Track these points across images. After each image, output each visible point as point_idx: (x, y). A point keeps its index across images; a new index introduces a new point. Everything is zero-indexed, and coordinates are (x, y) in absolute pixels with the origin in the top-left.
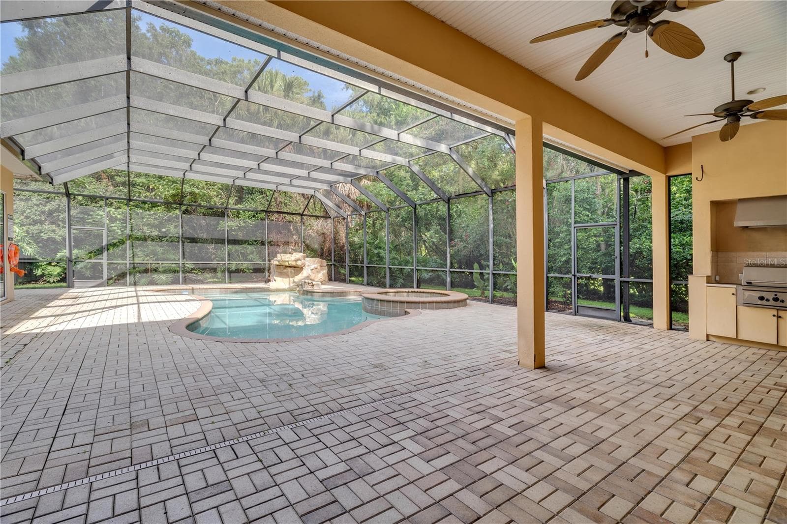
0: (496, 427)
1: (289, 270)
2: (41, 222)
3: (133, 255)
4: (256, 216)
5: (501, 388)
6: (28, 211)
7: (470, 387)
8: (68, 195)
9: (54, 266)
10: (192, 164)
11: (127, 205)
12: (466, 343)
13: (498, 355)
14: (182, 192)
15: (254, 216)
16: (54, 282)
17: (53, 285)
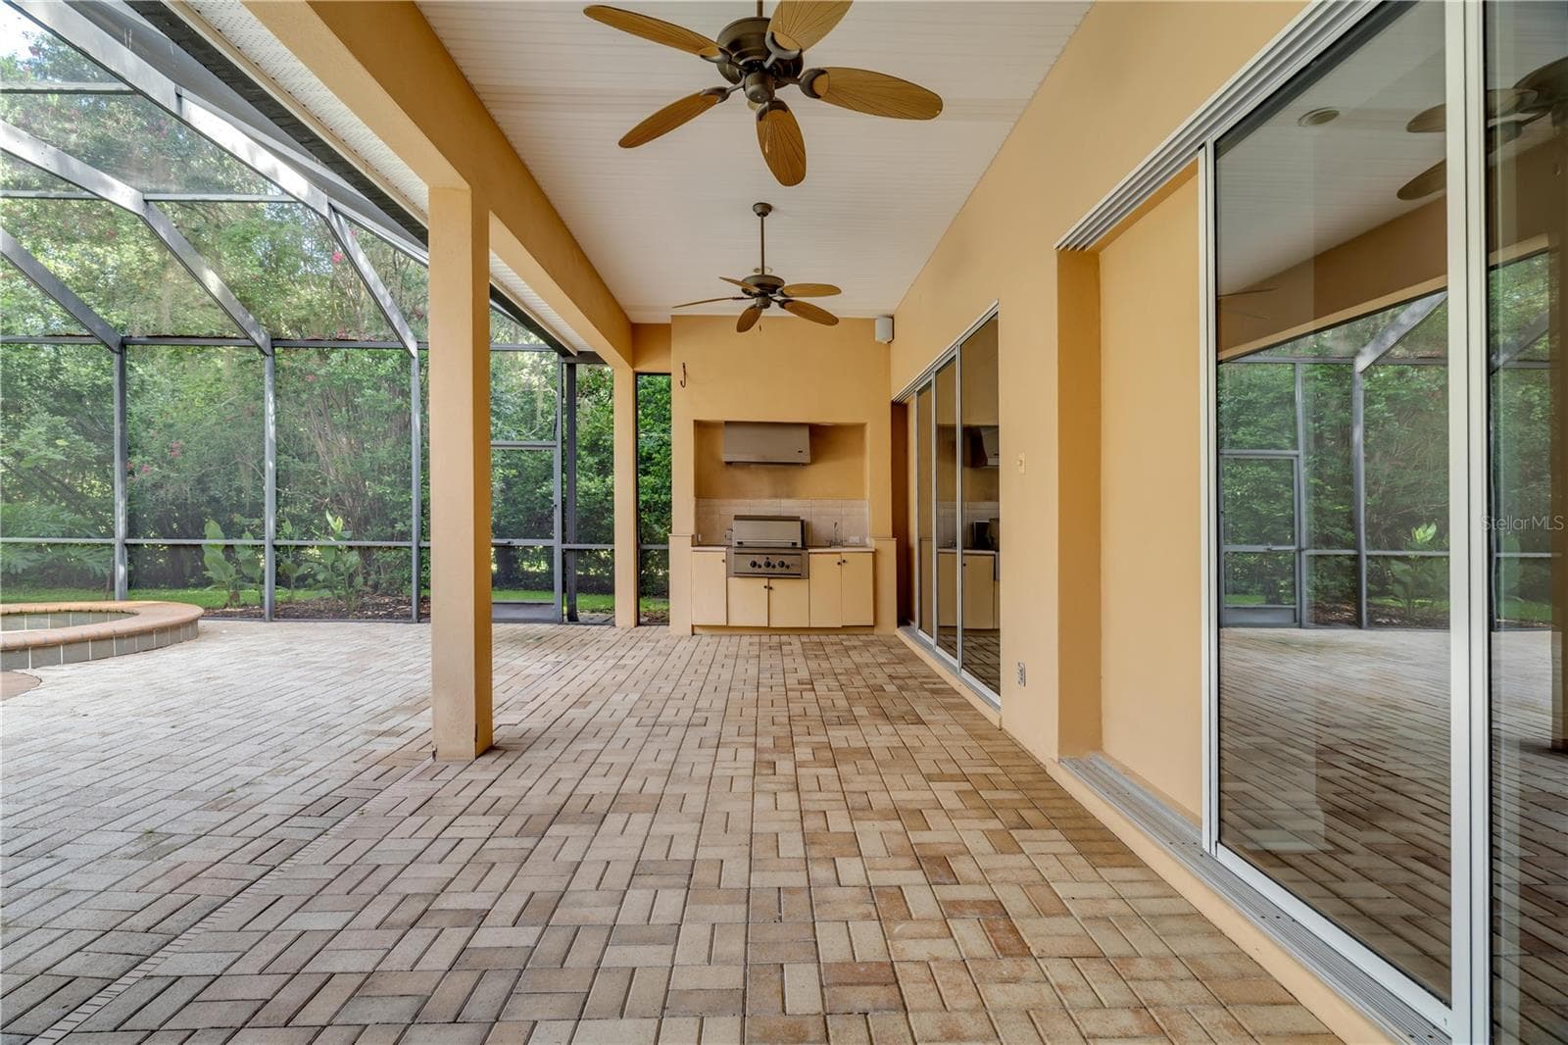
0: (485, 938)
5: (429, 833)
7: (345, 858)
12: (261, 739)
13: (370, 747)
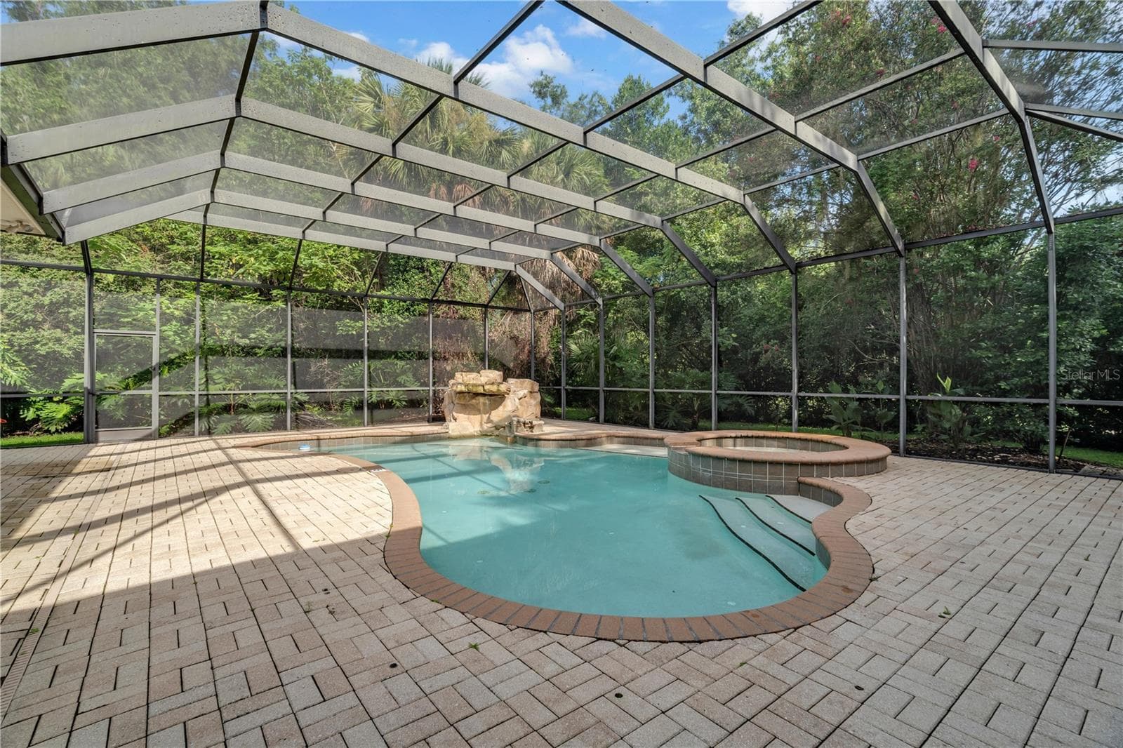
1: (482, 399)
2: (37, 325)
3: (207, 381)
4: (412, 309)
6: (12, 305)
8: (89, 271)
9: (58, 402)
10: (328, 208)
11: (196, 289)
14: (296, 266)
15: (408, 310)
16: (57, 431)
17: (55, 437)
